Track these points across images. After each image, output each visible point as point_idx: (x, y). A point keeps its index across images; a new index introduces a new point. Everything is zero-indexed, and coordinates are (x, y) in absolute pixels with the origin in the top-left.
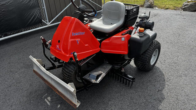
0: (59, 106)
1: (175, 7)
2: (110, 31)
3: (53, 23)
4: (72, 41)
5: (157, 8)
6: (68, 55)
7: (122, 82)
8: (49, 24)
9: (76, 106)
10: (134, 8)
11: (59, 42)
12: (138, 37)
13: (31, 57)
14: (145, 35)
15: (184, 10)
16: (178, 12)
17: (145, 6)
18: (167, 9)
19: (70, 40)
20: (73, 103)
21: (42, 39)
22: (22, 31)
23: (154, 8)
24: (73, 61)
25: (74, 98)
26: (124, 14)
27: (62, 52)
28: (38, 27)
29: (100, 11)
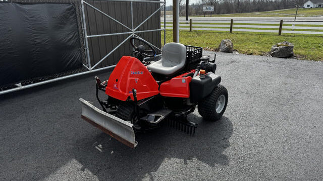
0: (112, 152)
1: (261, 52)
2: (170, 73)
3: (95, 68)
4: (131, 80)
5: (237, 53)
6: (126, 94)
7: (183, 131)
8: (91, 70)
9: (133, 145)
10: (196, 50)
11: (117, 80)
12: (199, 79)
13: (81, 99)
14: (207, 77)
15: (274, 55)
16: (264, 58)
17: (221, 50)
18: (251, 54)
19: (129, 78)
20: (130, 143)
21: (97, 79)
22: (56, 77)
23: (234, 53)
24: (131, 100)
25: (132, 137)
26: (185, 56)
27: (120, 90)
28: (77, 73)
29: (159, 55)
